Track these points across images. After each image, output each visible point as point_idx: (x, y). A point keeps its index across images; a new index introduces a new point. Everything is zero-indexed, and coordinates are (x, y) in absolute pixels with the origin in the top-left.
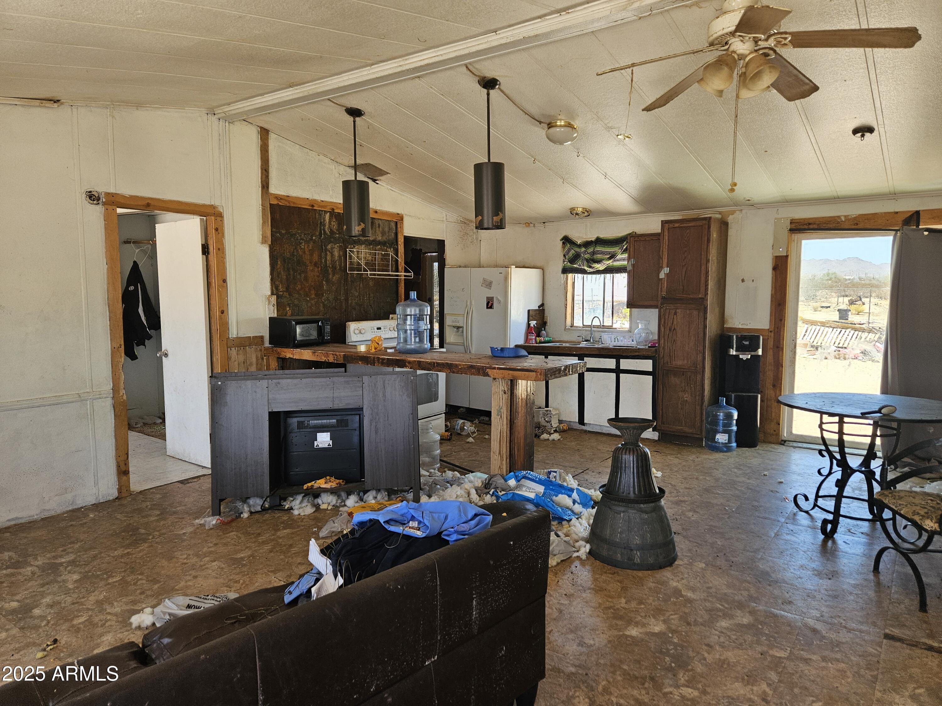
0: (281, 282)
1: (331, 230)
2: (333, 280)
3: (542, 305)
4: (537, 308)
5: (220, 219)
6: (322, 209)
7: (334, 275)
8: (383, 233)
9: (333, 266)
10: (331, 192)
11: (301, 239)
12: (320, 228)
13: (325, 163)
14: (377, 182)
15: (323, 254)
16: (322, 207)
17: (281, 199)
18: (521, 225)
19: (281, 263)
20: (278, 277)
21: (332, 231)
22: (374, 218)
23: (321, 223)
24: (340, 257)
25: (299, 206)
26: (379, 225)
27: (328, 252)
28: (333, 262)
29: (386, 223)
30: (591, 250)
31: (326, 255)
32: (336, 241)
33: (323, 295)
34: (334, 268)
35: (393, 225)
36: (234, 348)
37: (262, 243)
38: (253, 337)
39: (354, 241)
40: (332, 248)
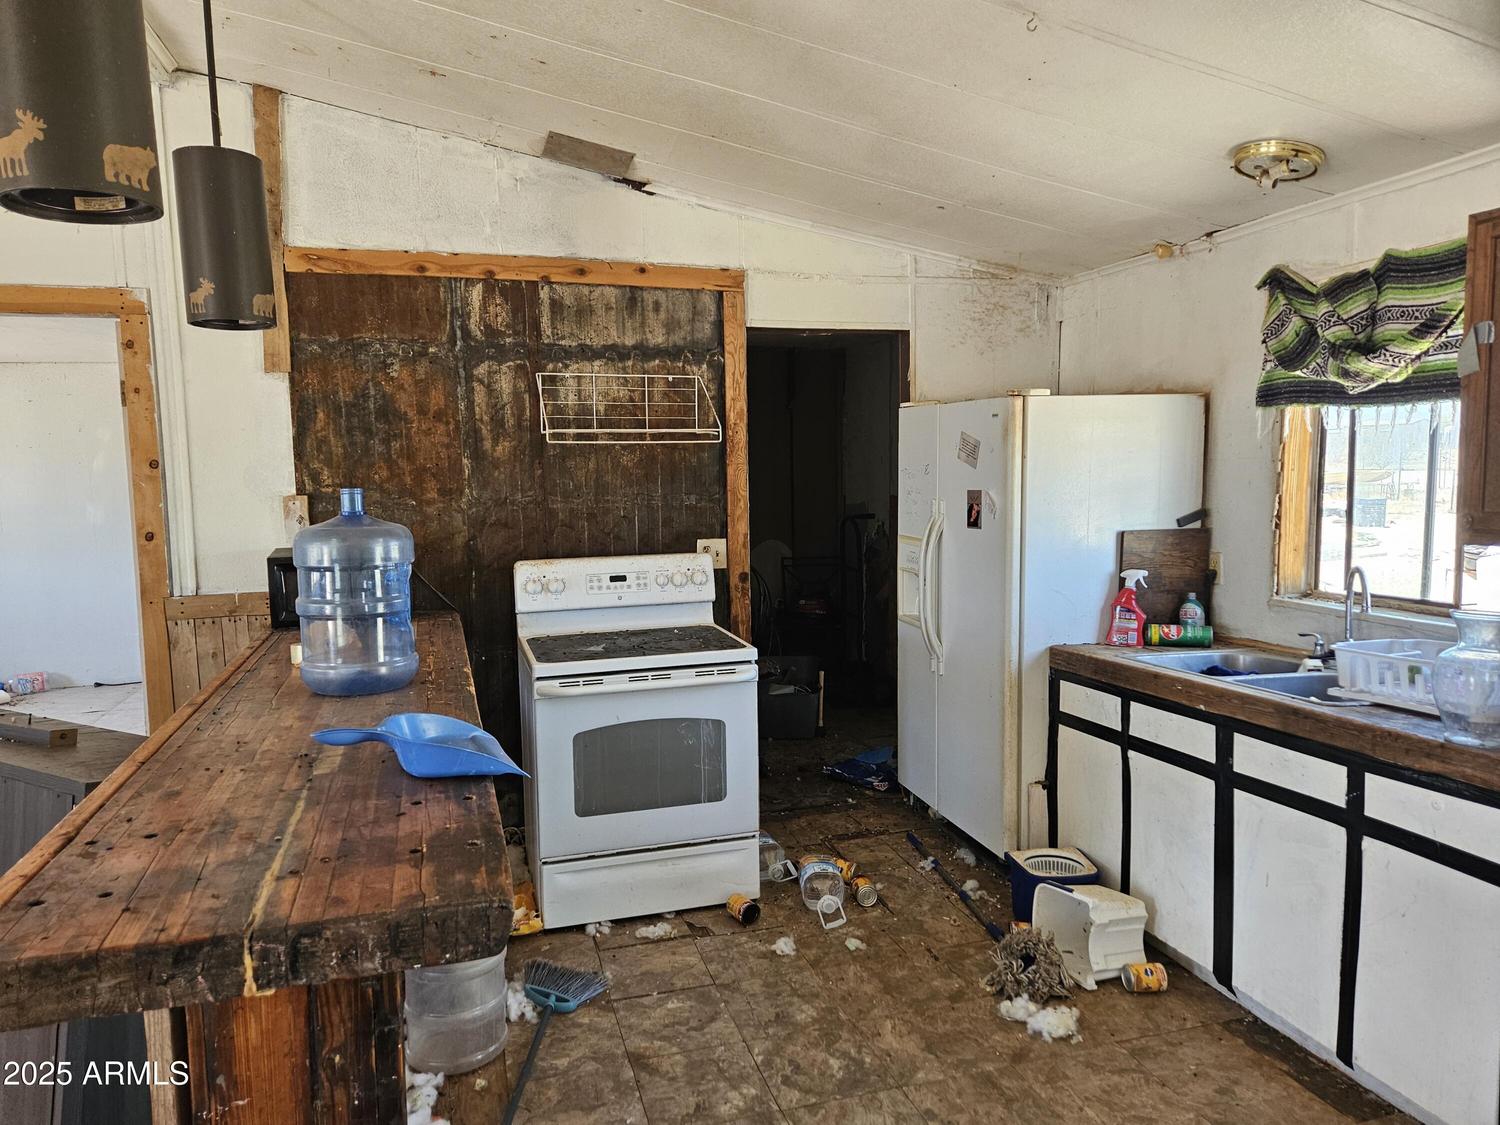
0: (328, 463)
1: (488, 326)
2: (496, 454)
3: (1202, 514)
4: (1175, 526)
5: (139, 318)
6: (454, 275)
7: (495, 441)
8: (671, 326)
9: (492, 419)
10: (488, 230)
11: (391, 355)
12: (452, 323)
13: (466, 155)
14: (646, 188)
15: (460, 391)
16: (452, 268)
17: (319, 258)
18: (1149, 259)
19: (328, 416)
20: (319, 450)
21: (490, 331)
22: (641, 289)
23: (454, 310)
24: (516, 395)
25: (377, 272)
26: (657, 306)
27: (475, 384)
28: (496, 409)
29: (685, 298)
30: (1356, 305)
31: (470, 391)
32: (501, 355)
33: (462, 493)
34: (497, 422)
35: (708, 302)
36: (185, 622)
37: (267, 371)
38: (240, 595)
39: (566, 352)
40: (490, 373)
